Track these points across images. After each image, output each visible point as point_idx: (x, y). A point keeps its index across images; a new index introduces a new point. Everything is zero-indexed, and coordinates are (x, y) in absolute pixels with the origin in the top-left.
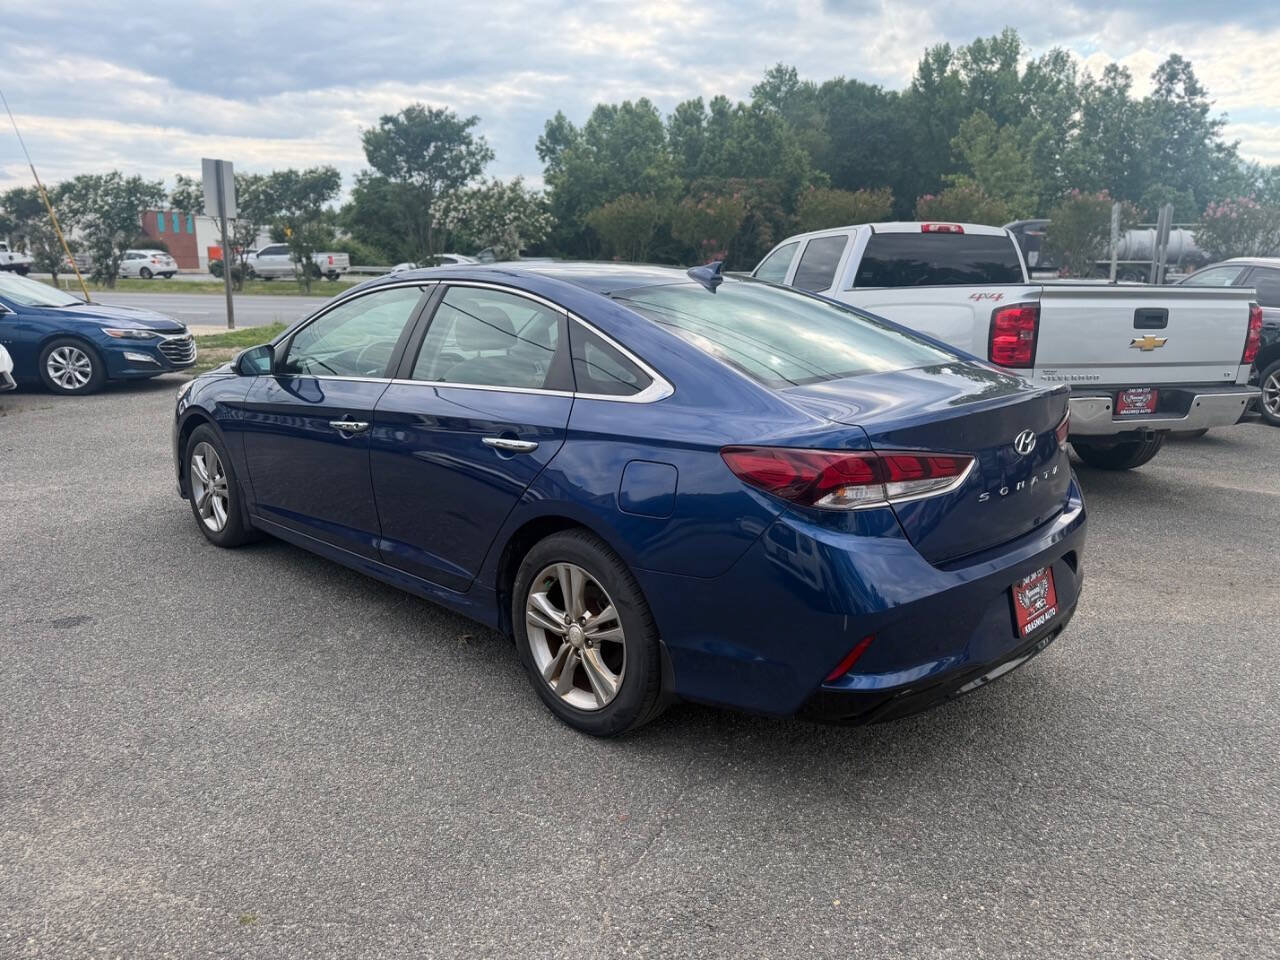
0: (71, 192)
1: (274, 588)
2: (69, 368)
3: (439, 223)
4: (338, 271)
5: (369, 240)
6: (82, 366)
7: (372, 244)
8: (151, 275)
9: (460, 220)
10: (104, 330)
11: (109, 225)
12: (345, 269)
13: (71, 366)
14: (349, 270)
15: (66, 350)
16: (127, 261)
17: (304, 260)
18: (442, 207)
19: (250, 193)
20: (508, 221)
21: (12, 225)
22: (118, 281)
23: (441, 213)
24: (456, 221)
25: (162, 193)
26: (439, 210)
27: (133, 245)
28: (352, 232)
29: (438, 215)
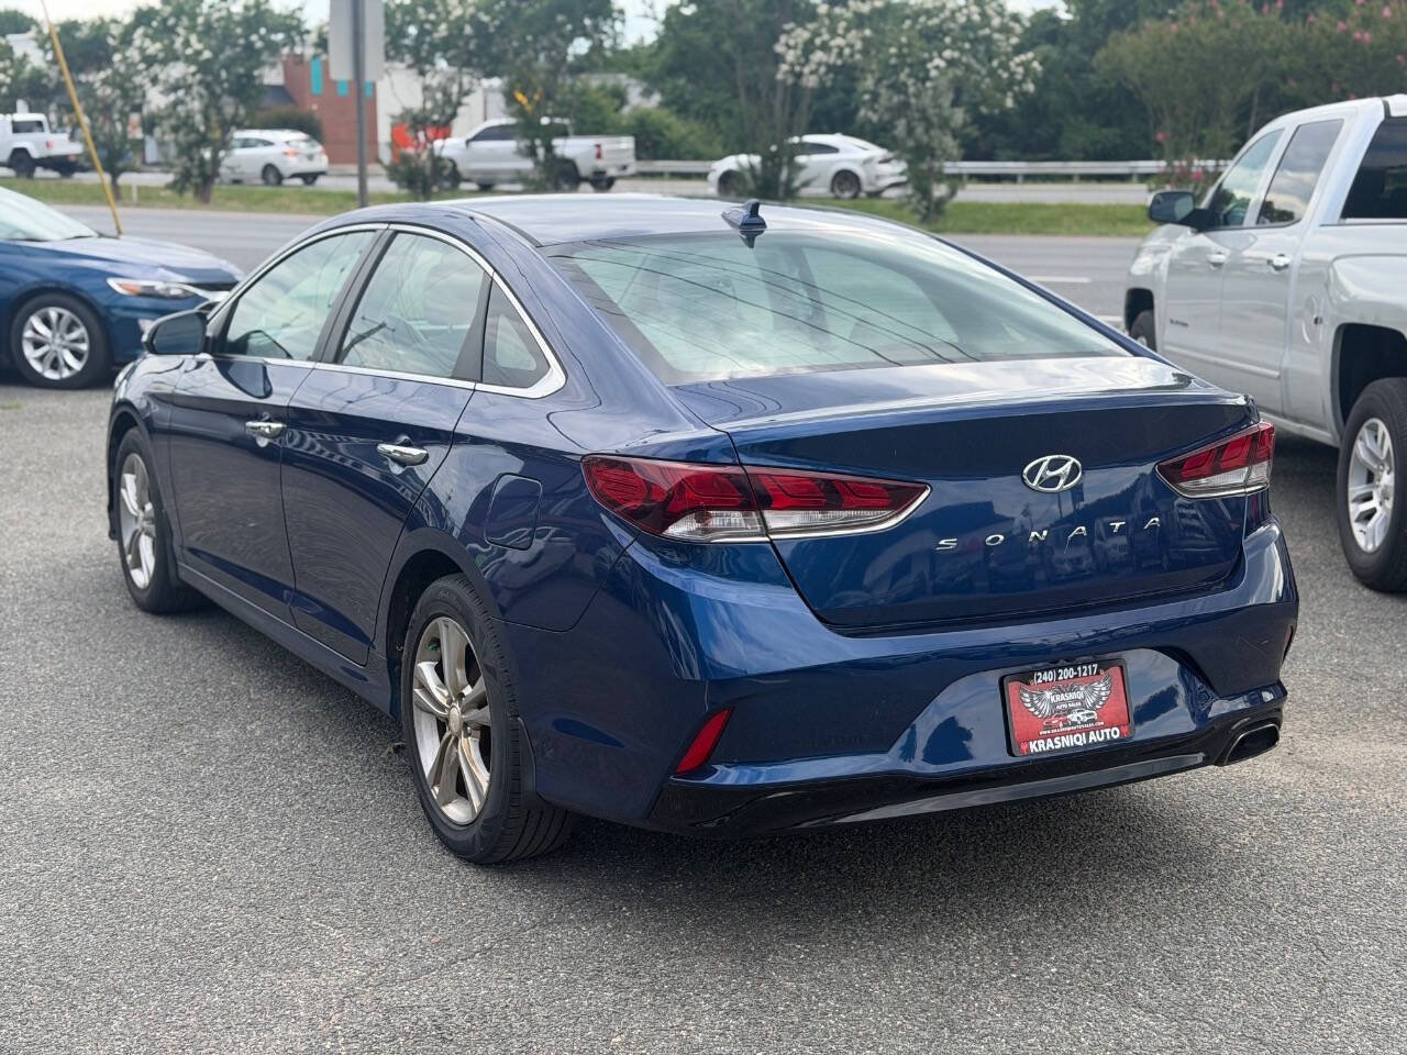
0: (148, 25)
1: (187, 667)
2: (56, 343)
3: (792, 72)
4: (612, 172)
5: (694, 107)
6: (76, 341)
7: (697, 115)
8: (280, 178)
9: (831, 68)
10: (112, 282)
11: (208, 86)
12: (625, 168)
13: (58, 341)
14: (631, 170)
15: (53, 313)
16: (239, 152)
17: (541, 152)
18: (800, 41)
19: (449, 22)
20: (933, 73)
21: (51, 85)
22: (218, 190)
23: (799, 52)
24: (823, 69)
25: (303, 29)
26: (795, 47)
27: (247, 123)
28: (662, 92)
29: (791, 56)
